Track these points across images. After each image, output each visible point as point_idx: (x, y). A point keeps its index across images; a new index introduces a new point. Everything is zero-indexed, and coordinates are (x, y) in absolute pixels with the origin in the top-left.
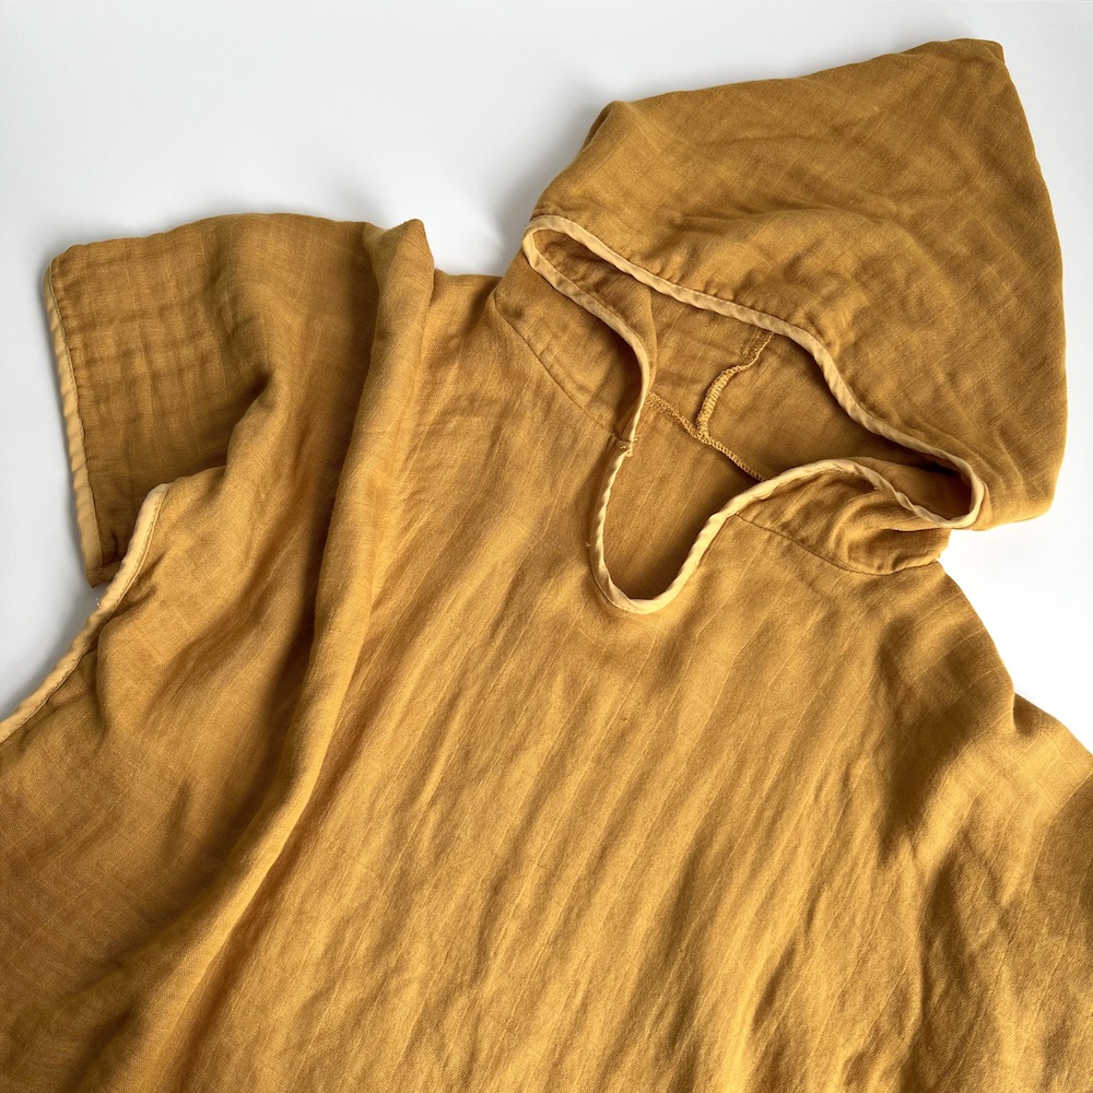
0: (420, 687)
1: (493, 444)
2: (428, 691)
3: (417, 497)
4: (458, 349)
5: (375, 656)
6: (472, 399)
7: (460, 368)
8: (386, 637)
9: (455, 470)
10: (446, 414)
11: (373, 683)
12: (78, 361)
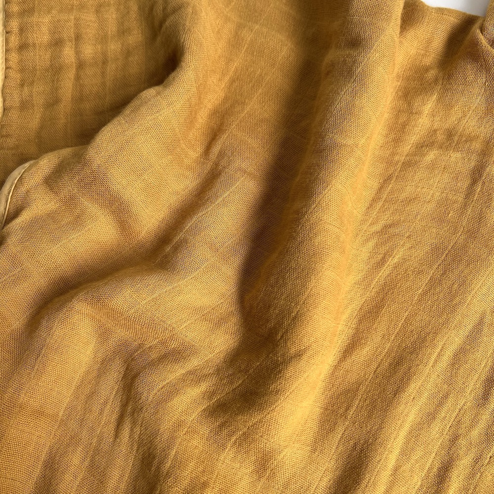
0: (406, 453)
1: (474, 182)
2: (414, 458)
3: (391, 230)
4: (436, 81)
5: (351, 412)
6: (450, 134)
7: (439, 100)
8: (363, 388)
9: (433, 205)
10: (423, 147)
11: (352, 443)
12: (11, 45)
